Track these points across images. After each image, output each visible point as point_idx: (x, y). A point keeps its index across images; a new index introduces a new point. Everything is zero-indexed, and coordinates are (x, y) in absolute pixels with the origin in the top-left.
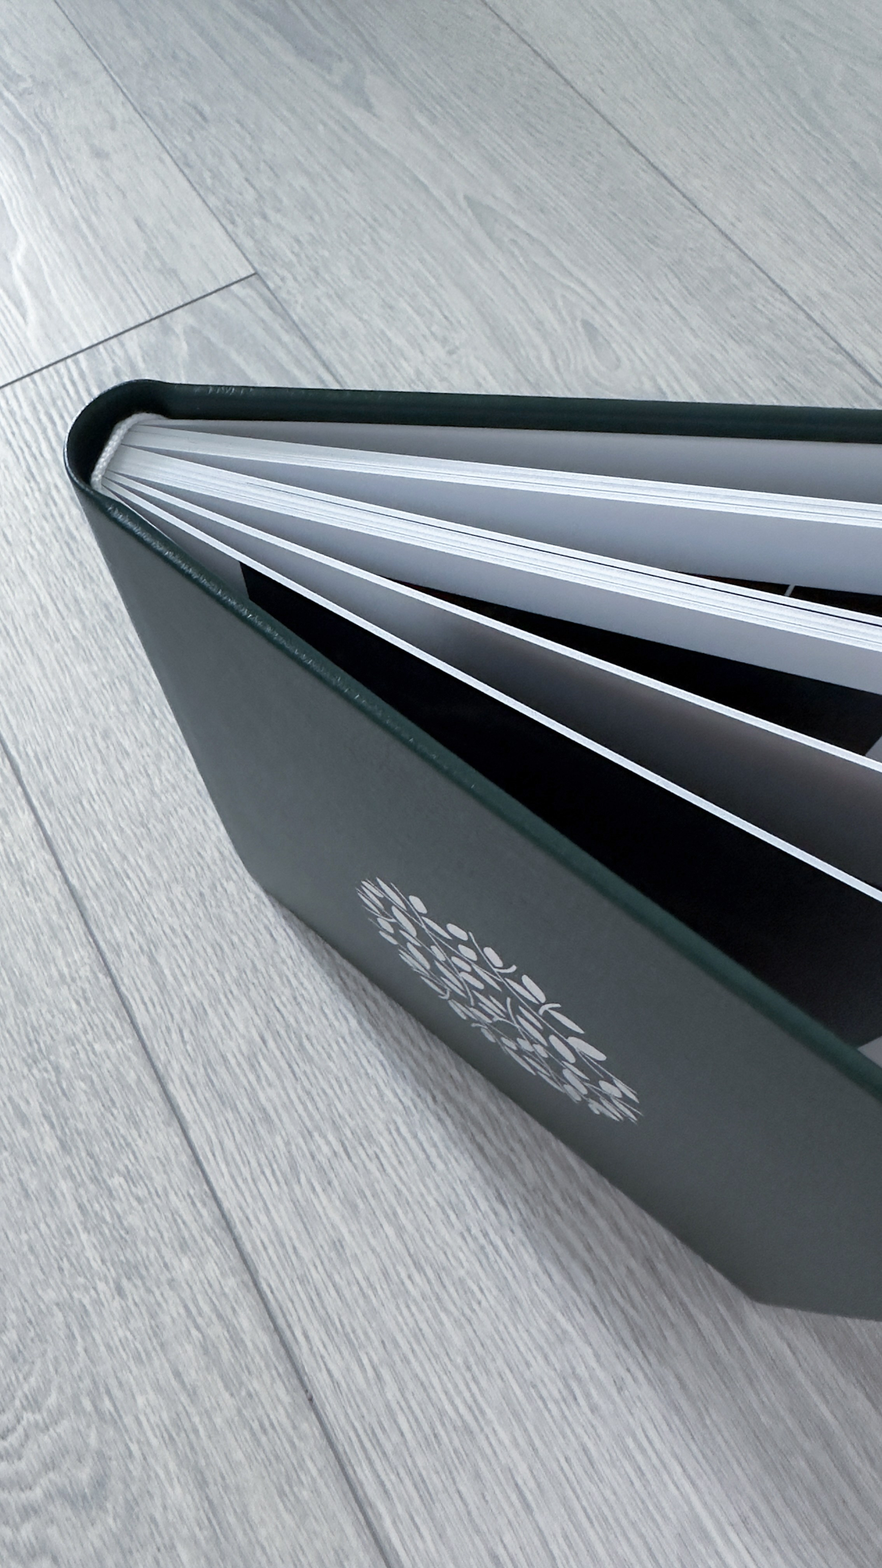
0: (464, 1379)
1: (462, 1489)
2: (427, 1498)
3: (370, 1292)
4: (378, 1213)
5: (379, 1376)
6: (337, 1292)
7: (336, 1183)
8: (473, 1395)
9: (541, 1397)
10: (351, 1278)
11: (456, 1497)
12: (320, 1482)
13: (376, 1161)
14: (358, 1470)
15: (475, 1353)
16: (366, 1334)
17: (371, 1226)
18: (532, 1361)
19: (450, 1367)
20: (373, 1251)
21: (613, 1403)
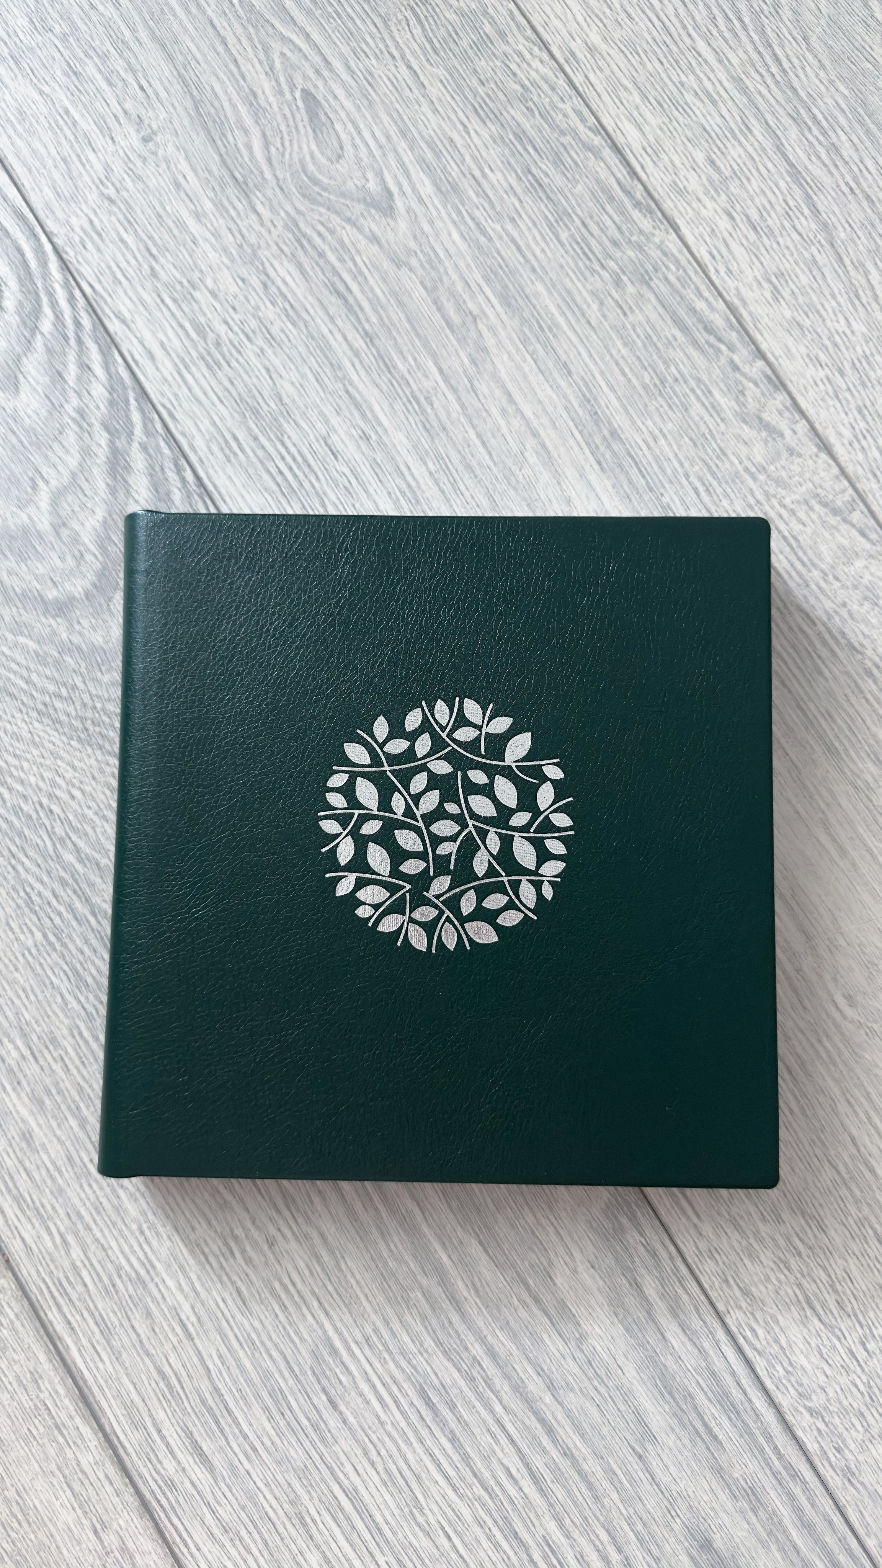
0: (138, 1241)
1: (136, 1325)
2: (107, 1332)
3: (56, 1174)
4: (63, 1107)
5: (65, 1241)
6: (28, 1175)
7: (24, 1083)
8: (145, 1254)
9: (204, 1253)
10: (39, 1163)
11: (130, 1330)
12: (17, 1324)
13: (60, 1063)
14: (49, 1313)
15: (147, 1220)
16: (53, 1208)
17: (56, 1119)
18: (197, 1225)
19: (126, 1232)
20: (59, 1139)
21: (265, 1256)
